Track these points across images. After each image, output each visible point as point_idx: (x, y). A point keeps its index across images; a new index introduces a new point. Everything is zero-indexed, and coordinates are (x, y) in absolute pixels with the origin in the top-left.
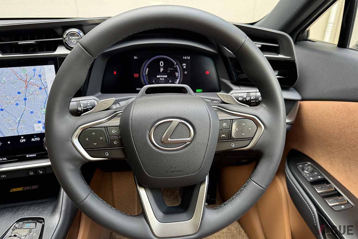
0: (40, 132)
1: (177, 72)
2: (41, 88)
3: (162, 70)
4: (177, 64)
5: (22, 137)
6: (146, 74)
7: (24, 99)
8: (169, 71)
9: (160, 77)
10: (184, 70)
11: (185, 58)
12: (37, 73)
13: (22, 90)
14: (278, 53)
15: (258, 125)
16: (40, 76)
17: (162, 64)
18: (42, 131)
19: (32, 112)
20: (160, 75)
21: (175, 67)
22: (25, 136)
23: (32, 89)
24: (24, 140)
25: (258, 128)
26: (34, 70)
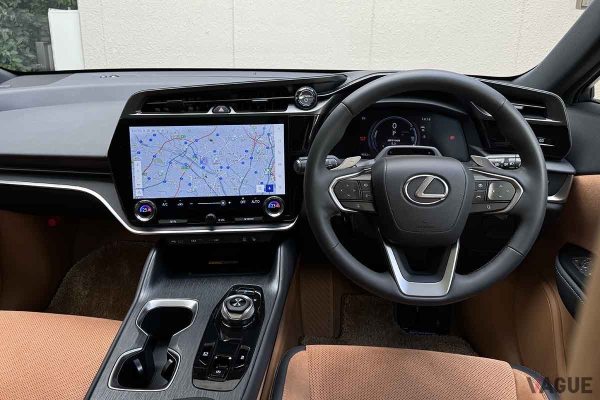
0: (261, 194)
1: (414, 136)
2: (268, 148)
3: (394, 132)
4: (413, 127)
5: (243, 198)
6: (375, 137)
7: (250, 158)
8: (402, 135)
9: (392, 142)
10: (422, 134)
11: (425, 119)
12: (267, 131)
13: (249, 148)
14: (545, 117)
15: (516, 188)
16: (269, 135)
17: (395, 125)
18: (263, 193)
19: (256, 172)
20: (392, 139)
21: (411, 129)
22: (247, 198)
23: (259, 148)
24: (245, 201)
25: (517, 191)
26: (264, 128)
